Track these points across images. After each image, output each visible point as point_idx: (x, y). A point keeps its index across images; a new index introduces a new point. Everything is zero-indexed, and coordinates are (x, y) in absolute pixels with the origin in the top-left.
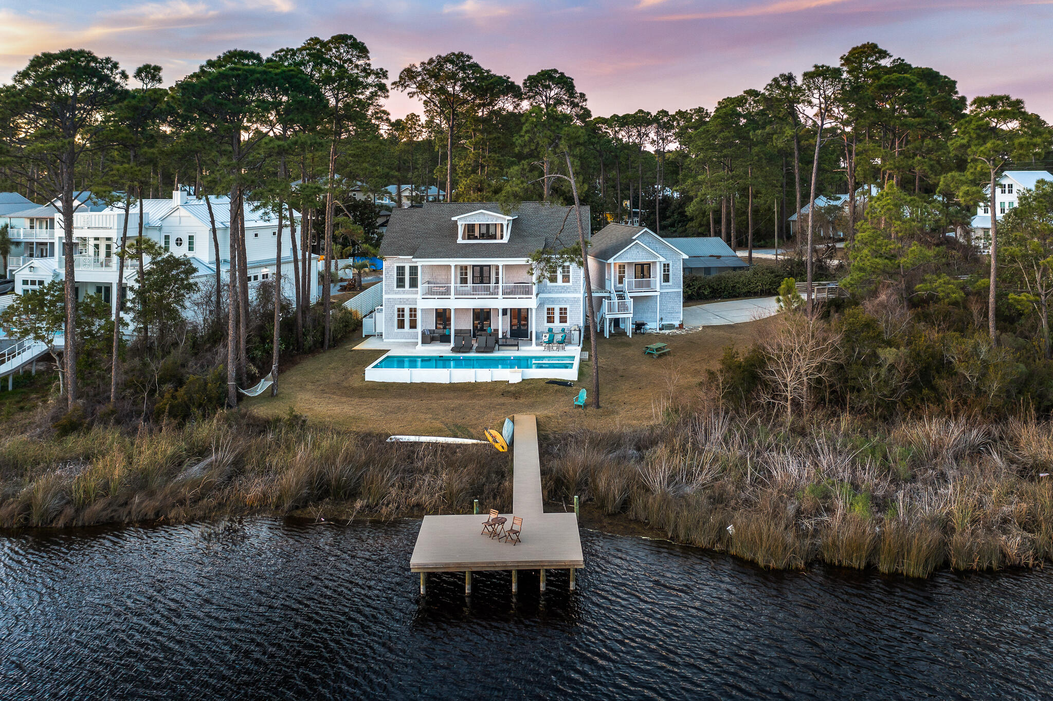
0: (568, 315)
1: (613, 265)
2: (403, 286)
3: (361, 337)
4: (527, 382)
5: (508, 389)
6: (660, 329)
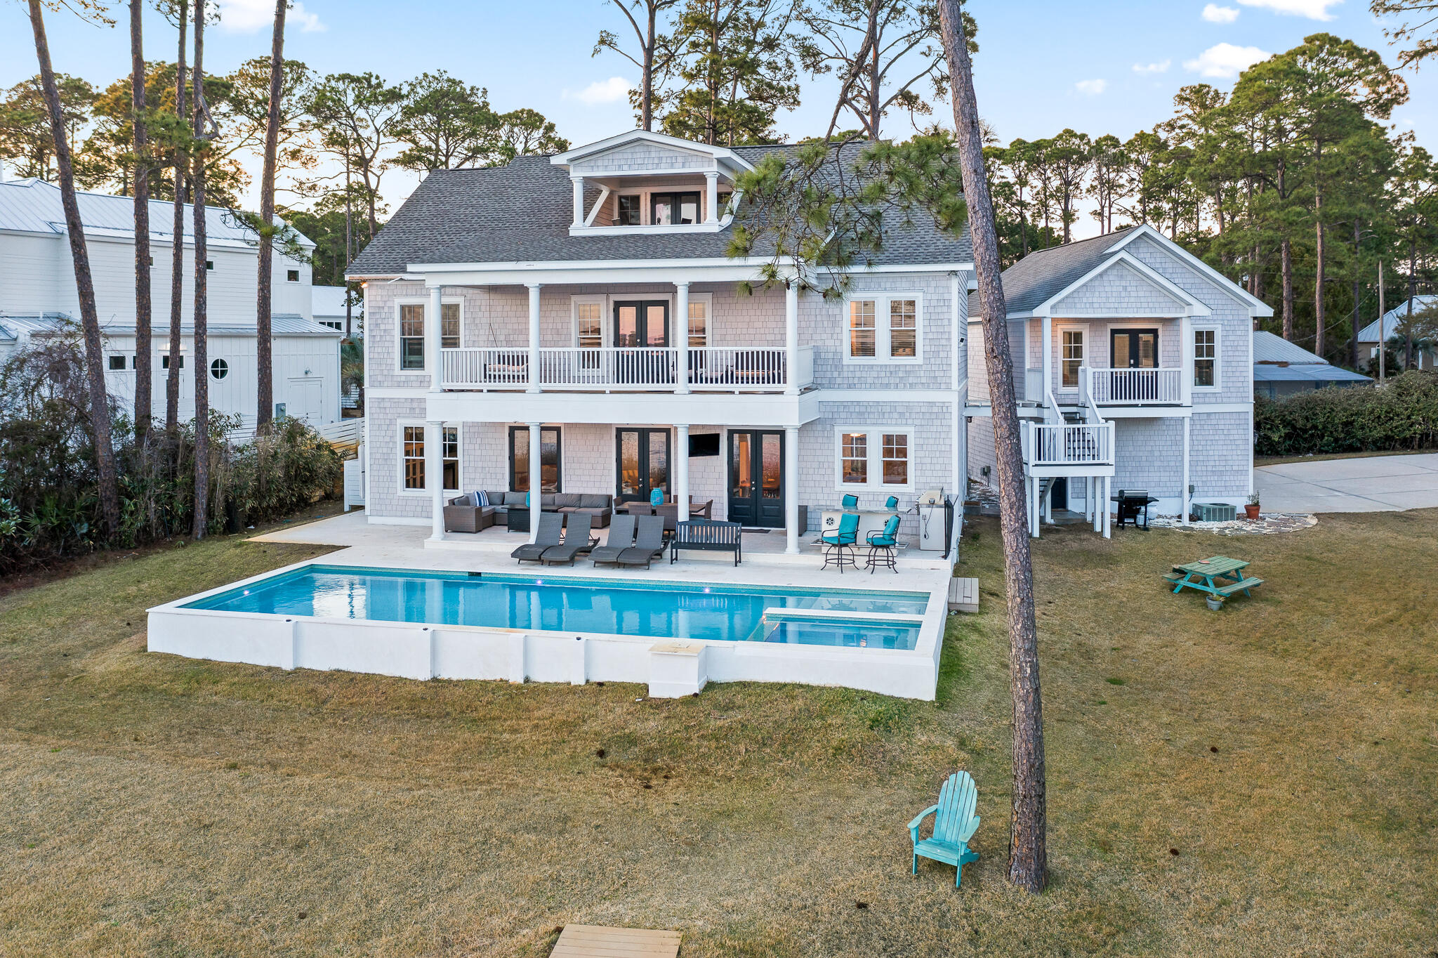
0: (911, 459)
1: (1047, 325)
2: (420, 365)
3: (342, 512)
4: (719, 696)
5: (634, 727)
6: (1193, 518)
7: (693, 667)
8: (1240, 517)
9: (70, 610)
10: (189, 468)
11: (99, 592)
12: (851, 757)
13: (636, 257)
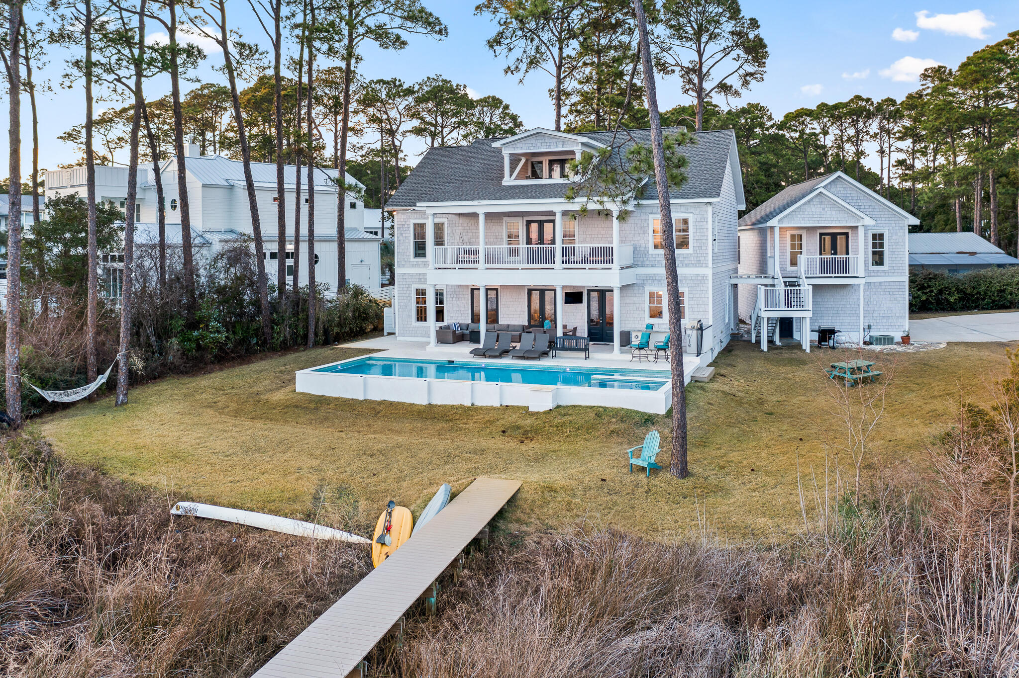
0: (686, 306)
1: (777, 231)
2: (424, 255)
3: (383, 335)
4: (562, 411)
5: (521, 422)
6: (865, 343)
7: (549, 396)
8: (898, 343)
9: (256, 376)
10: (305, 310)
11: (267, 369)
12: (618, 435)
13: (534, 197)
